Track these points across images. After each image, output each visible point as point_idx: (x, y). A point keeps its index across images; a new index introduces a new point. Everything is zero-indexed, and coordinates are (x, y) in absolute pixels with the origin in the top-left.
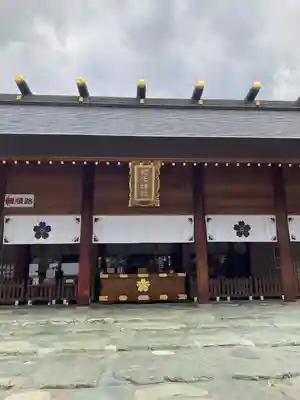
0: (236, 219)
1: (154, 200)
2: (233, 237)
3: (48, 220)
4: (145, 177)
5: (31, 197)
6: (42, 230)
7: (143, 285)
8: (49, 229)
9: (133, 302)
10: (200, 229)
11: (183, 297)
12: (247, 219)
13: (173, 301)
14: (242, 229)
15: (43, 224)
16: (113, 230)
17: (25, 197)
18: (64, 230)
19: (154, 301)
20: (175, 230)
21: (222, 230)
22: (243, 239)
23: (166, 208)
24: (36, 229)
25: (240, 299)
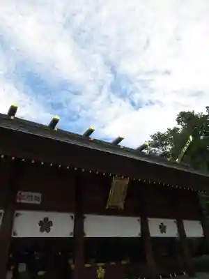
1: (121, 205)
5: (39, 195)
8: (51, 224)
15: (46, 219)
17: (34, 194)
18: (62, 227)
24: (41, 223)
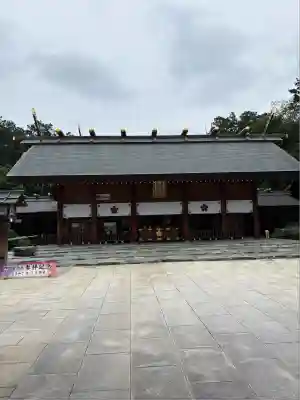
0: (201, 204)
1: (163, 194)
2: (199, 211)
3: (117, 205)
4: (159, 188)
5: (108, 195)
6: (114, 210)
7: (159, 233)
8: (117, 209)
9: (155, 241)
10: (185, 209)
11: (178, 238)
12: (206, 203)
13: (173, 241)
14: (205, 208)
15: (114, 207)
16: (147, 209)
17: (106, 195)
18: (124, 210)
19: (164, 241)
20: (174, 209)
21: (195, 208)
22: (205, 212)
23: (169, 198)
24: (112, 209)
25: (206, 239)
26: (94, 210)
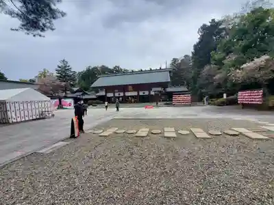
3: (120, 93)
4: (130, 87)
5: (117, 90)
9: (131, 103)
21: (141, 93)
22: (144, 94)
23: (133, 91)
26: (114, 94)
